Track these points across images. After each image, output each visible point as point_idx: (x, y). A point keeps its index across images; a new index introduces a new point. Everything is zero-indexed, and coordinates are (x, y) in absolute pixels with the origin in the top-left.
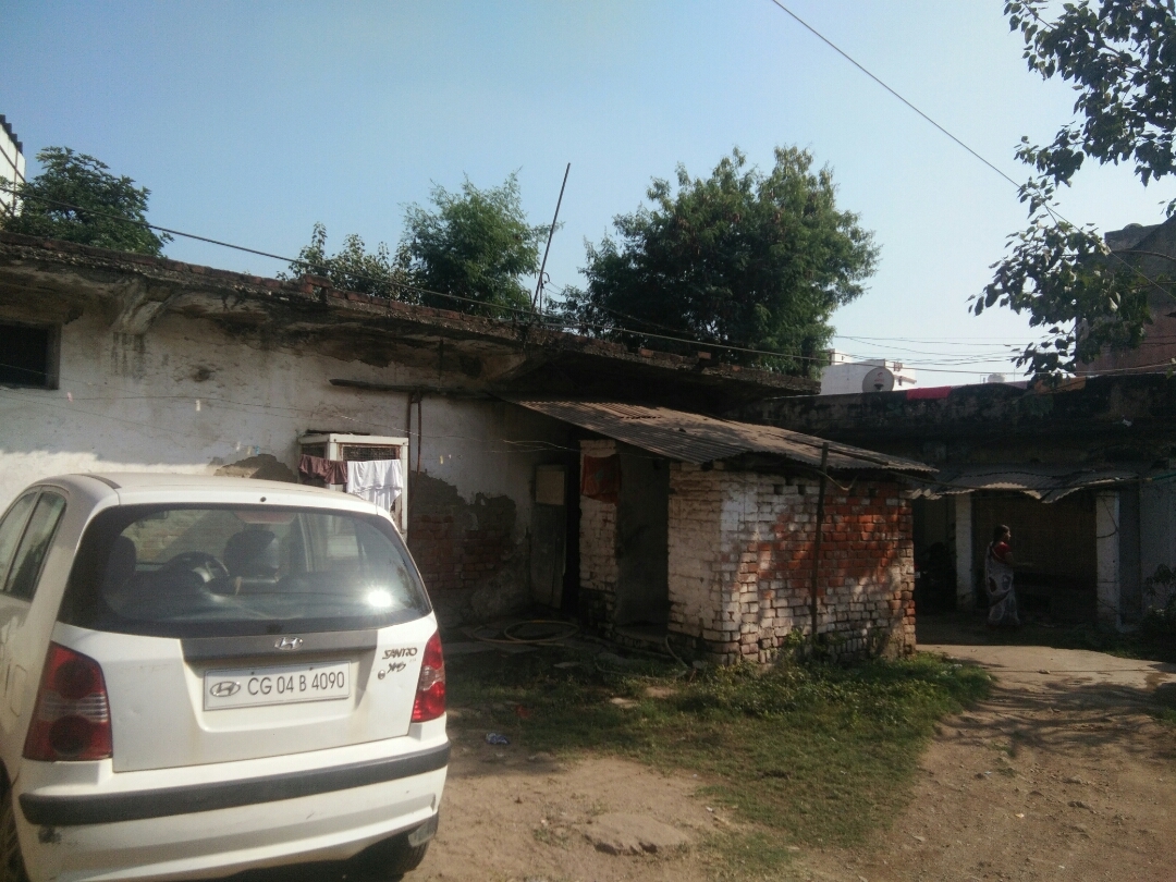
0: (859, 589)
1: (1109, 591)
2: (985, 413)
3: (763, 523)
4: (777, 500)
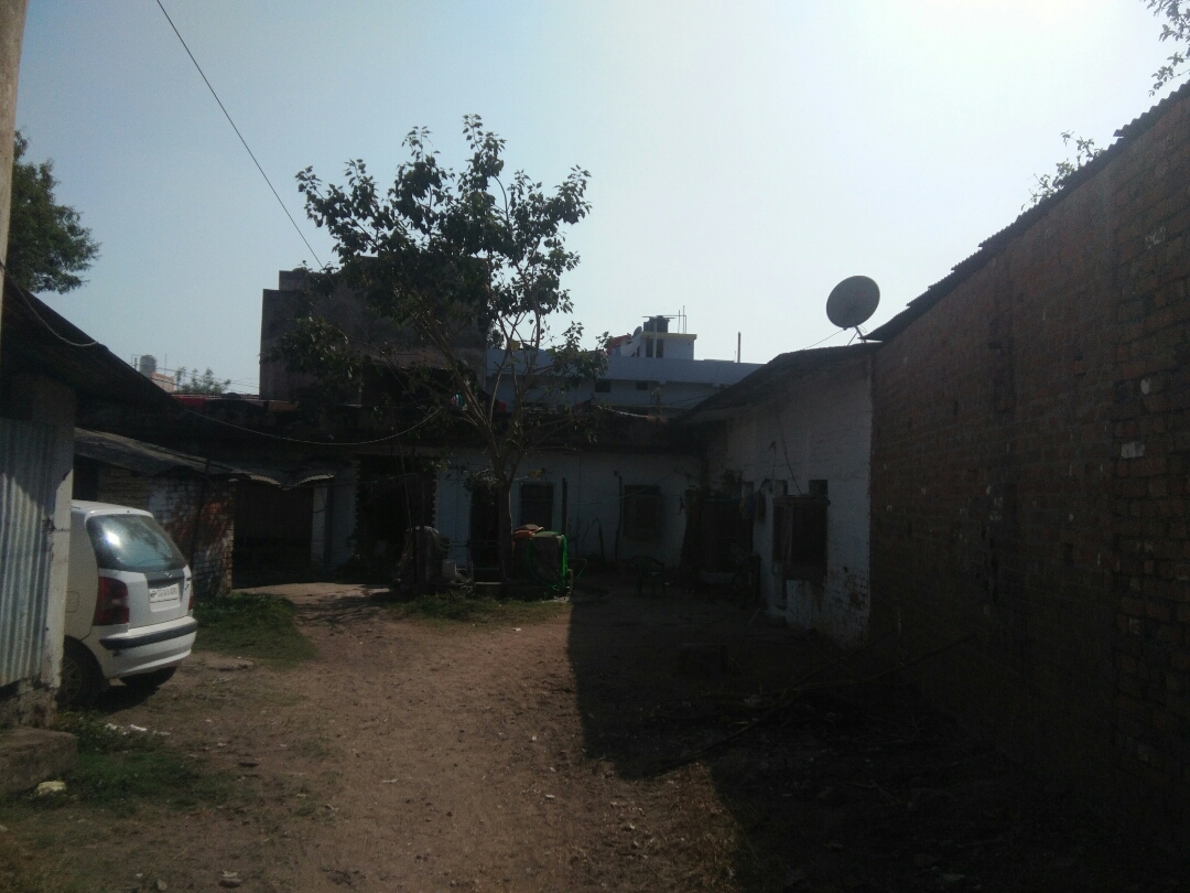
3: (168, 511)
4: (176, 495)
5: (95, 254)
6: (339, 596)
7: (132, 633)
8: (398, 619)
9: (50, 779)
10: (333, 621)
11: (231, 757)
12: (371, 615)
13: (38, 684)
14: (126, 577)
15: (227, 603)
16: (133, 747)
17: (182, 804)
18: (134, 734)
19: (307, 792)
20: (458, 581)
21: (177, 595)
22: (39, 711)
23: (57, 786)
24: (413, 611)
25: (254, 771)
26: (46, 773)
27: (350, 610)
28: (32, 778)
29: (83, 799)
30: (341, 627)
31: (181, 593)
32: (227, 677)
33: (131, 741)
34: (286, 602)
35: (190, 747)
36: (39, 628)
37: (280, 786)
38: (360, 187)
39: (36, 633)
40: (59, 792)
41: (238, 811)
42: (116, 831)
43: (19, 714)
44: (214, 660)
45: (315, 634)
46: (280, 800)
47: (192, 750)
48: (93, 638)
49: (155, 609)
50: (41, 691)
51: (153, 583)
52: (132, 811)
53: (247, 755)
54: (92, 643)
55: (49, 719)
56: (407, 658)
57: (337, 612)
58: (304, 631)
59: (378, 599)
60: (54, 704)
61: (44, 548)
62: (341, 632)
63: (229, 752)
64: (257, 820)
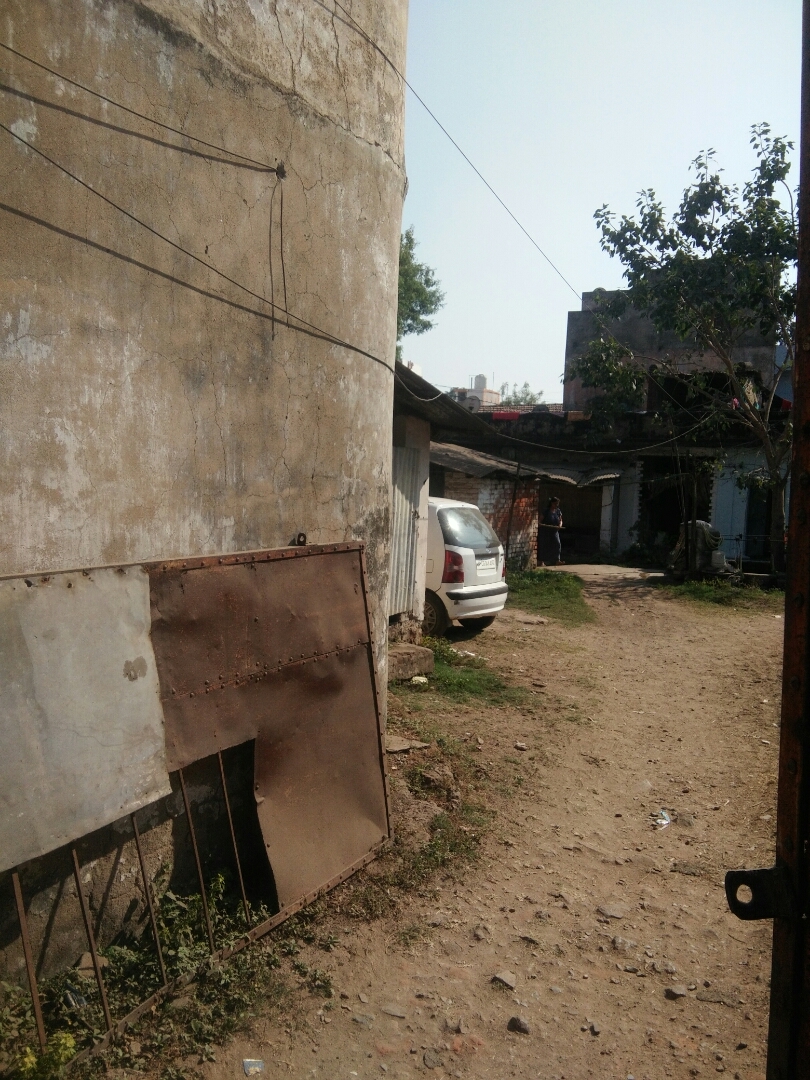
0: (519, 537)
1: (605, 536)
2: (539, 431)
3: (491, 504)
4: (496, 492)
5: (442, 302)
6: (620, 577)
7: (465, 590)
8: (667, 599)
9: (419, 675)
10: (613, 597)
11: (527, 679)
12: (645, 594)
13: (411, 617)
14: (463, 552)
15: (532, 576)
16: (466, 664)
17: (495, 701)
18: (467, 656)
19: (577, 708)
20: (727, 571)
21: (494, 566)
22: (412, 633)
23: (423, 679)
24: (682, 594)
25: (542, 690)
26: (417, 671)
27: (628, 588)
28: (410, 672)
29: (438, 689)
30: (619, 601)
31: (497, 565)
32: (528, 628)
33: (465, 661)
34: (577, 578)
35: (501, 669)
36: (411, 582)
37: (559, 701)
38: (649, 215)
39: (410, 584)
40: (424, 684)
41: (529, 712)
42: (456, 710)
43: (401, 634)
44: (521, 615)
45: (597, 604)
46: (557, 710)
47: (503, 672)
48: (442, 591)
49: (480, 574)
50: (413, 622)
51: (479, 556)
52: (465, 701)
53: (538, 680)
54: (442, 595)
55: (418, 639)
56: (669, 630)
57: (618, 589)
58: (589, 602)
59: (653, 582)
60: (420, 631)
61: (413, 530)
62: (618, 605)
63: (527, 676)
64: (541, 718)
